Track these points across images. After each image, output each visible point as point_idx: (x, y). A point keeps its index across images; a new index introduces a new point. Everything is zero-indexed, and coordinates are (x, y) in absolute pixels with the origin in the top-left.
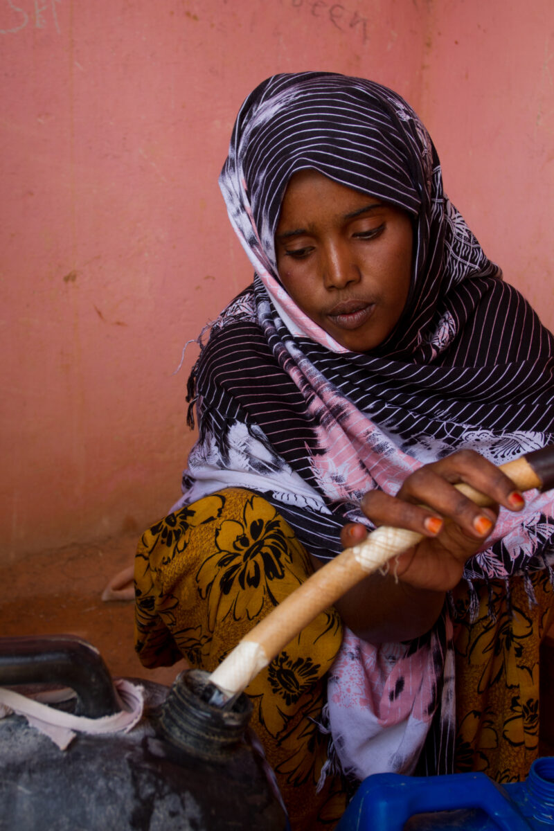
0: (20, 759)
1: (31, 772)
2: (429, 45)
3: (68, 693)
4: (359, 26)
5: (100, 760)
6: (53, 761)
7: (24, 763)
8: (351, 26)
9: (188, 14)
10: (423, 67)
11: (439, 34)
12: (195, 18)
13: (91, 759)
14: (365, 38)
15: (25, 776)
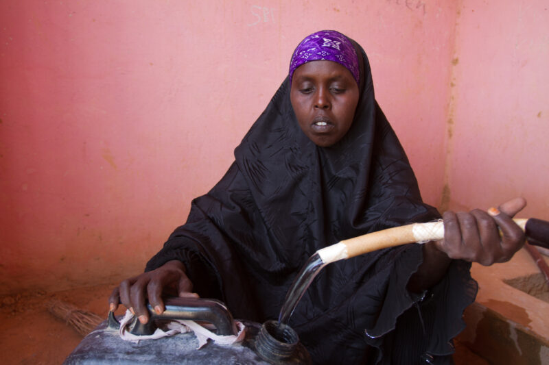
0: (186, 353)
1: (188, 359)
2: (459, 13)
3: (212, 326)
4: (421, 7)
5: (219, 358)
6: (199, 356)
7: (187, 355)
8: (417, 7)
9: (335, 9)
10: (456, 24)
11: (464, 7)
12: (338, 11)
13: (215, 357)
14: (425, 12)
15: (186, 361)
